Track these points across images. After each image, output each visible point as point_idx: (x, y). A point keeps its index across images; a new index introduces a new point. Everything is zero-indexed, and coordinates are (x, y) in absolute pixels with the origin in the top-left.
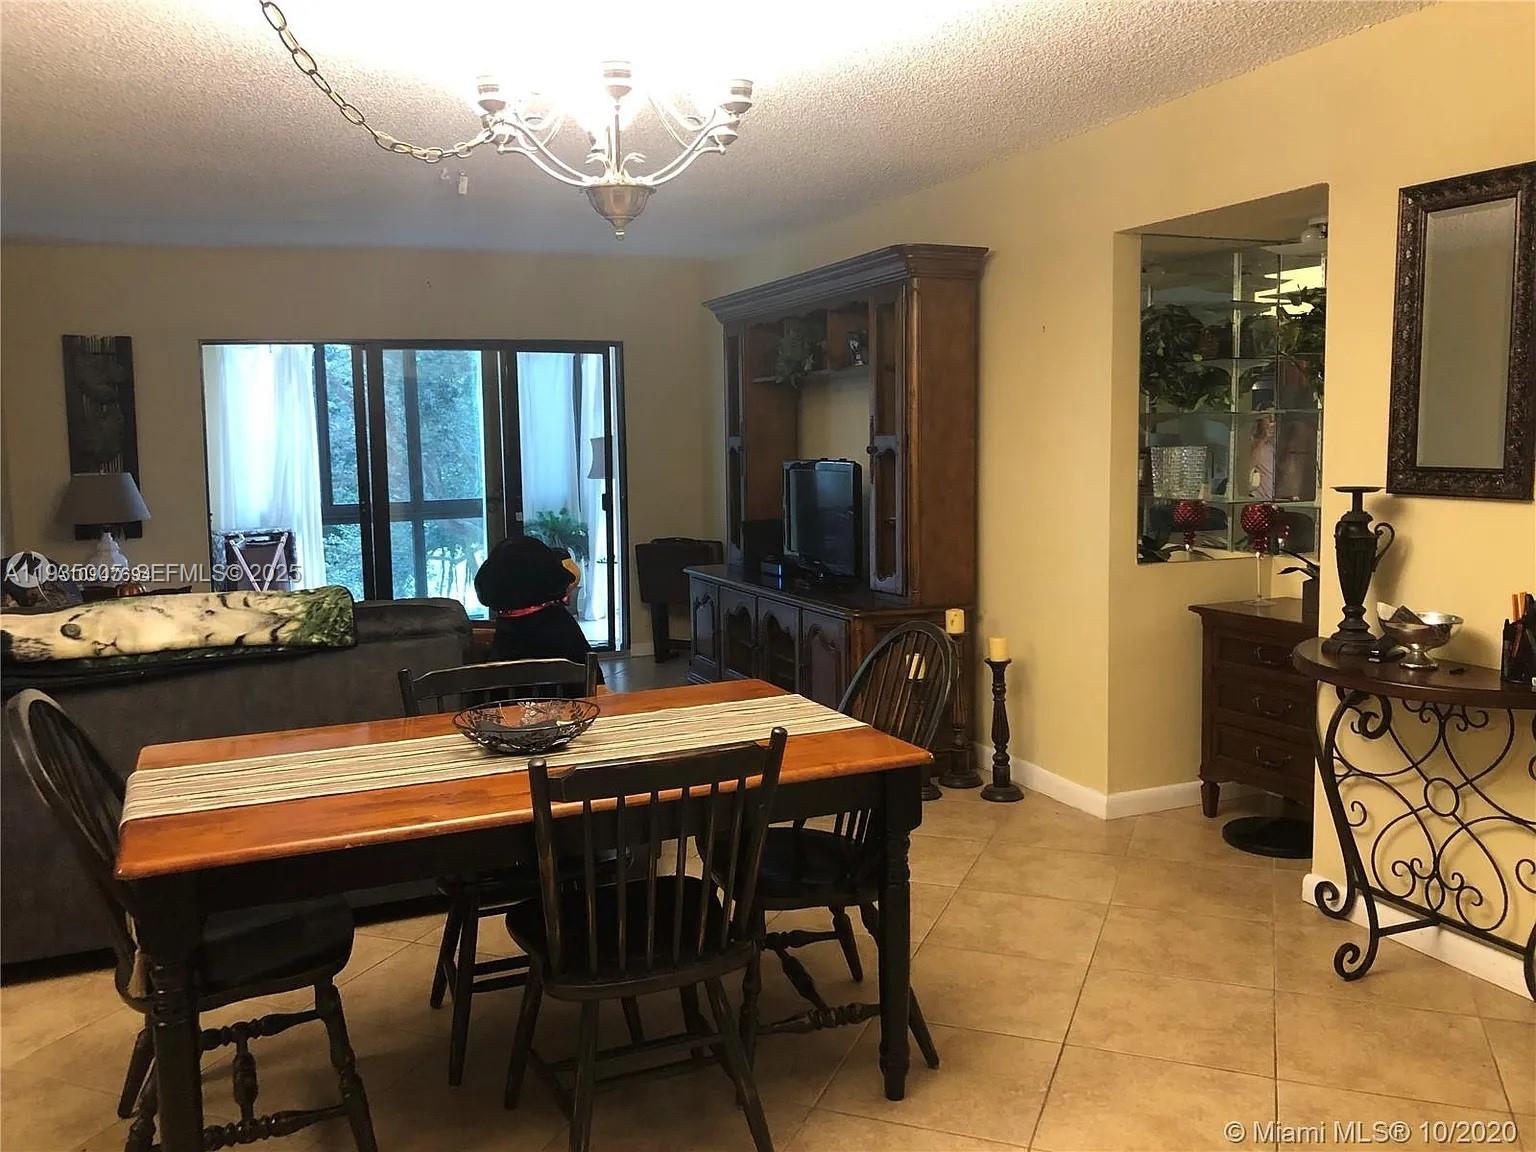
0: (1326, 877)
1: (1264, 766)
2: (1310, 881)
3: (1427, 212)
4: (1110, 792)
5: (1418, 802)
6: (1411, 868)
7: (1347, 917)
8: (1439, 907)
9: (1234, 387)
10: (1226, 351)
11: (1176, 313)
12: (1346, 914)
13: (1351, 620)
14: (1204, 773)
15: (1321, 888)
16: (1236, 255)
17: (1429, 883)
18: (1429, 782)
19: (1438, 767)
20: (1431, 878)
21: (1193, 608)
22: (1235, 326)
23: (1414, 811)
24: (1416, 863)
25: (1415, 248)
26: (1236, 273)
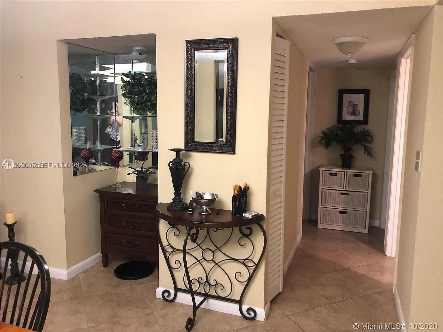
0: (166, 288)
1: (129, 246)
2: (159, 291)
3: (195, 50)
4: (68, 268)
5: (200, 257)
6: (198, 281)
7: (174, 301)
8: (208, 292)
9: (98, 106)
10: (94, 92)
11: (75, 76)
12: (173, 300)
13: (177, 198)
14: (103, 251)
15: (163, 293)
16: (96, 57)
17: (204, 285)
18: (203, 250)
19: (207, 245)
20: (205, 283)
21: (95, 191)
22: (97, 83)
23: (198, 261)
24: (200, 279)
25: (191, 63)
26: (97, 63)
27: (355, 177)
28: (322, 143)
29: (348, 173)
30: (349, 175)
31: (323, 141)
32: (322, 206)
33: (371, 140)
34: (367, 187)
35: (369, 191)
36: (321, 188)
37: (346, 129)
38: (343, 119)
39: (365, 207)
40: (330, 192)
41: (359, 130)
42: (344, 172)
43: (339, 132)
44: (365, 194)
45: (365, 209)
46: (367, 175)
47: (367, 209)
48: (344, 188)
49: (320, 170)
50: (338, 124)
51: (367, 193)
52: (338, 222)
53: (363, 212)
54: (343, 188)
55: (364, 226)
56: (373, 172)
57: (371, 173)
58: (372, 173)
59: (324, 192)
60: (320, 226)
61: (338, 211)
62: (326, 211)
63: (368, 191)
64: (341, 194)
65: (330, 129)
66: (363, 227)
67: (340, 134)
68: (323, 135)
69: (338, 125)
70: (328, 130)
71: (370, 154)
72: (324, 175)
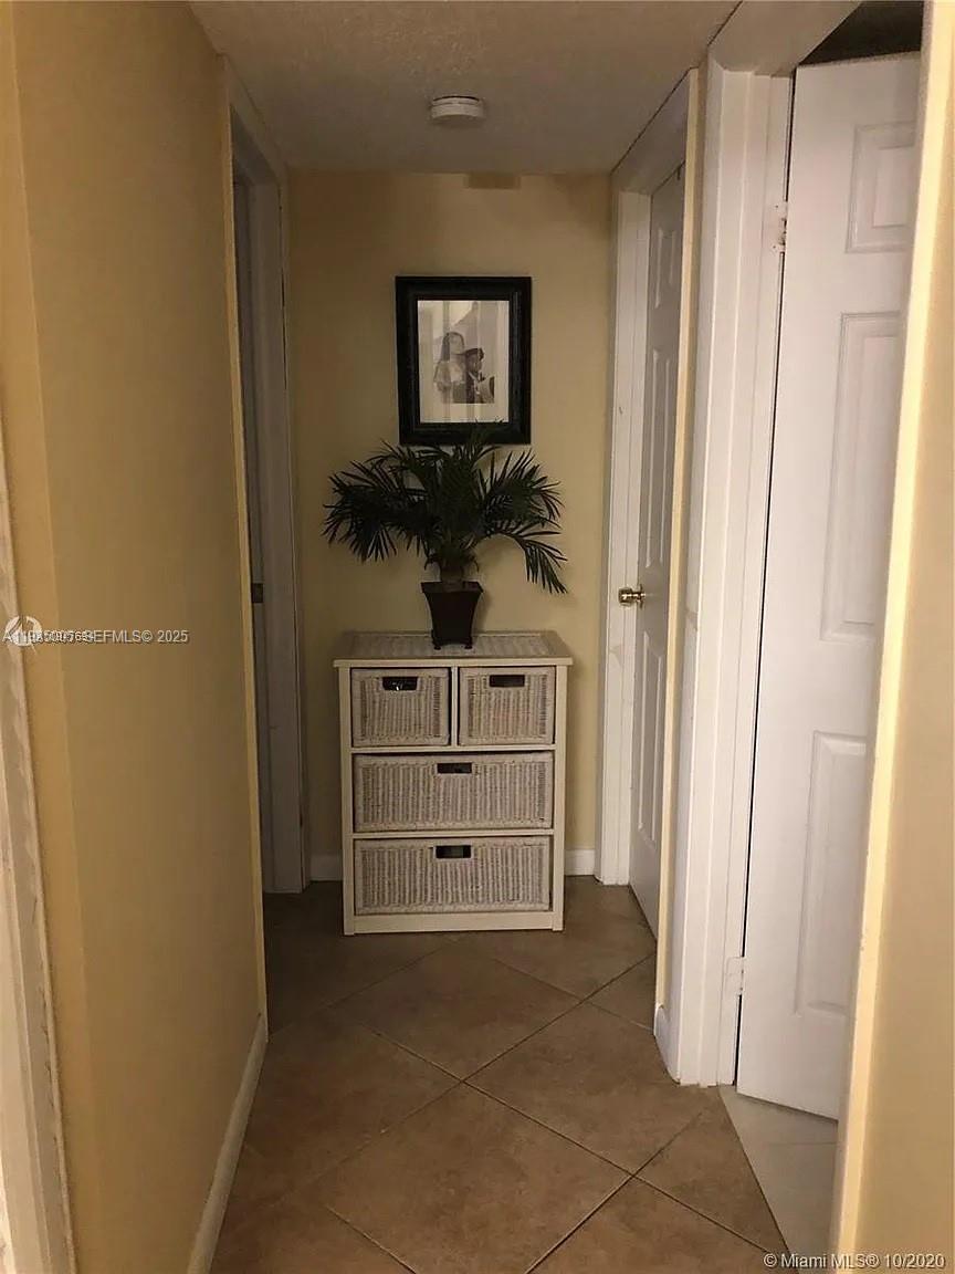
27: (495, 689)
28: (337, 537)
29: (466, 674)
30: (471, 682)
31: (344, 527)
32: (356, 836)
33: (546, 514)
34: (549, 728)
35: (560, 747)
36: (347, 751)
37: (439, 463)
38: (423, 419)
39: (547, 817)
40: (392, 766)
41: (498, 470)
42: (449, 668)
43: (413, 482)
44: (540, 757)
45: (547, 824)
46: (545, 677)
47: (552, 827)
48: (450, 743)
49: (337, 668)
50: (402, 443)
51: (550, 755)
52: (435, 897)
53: (539, 840)
54: (446, 742)
55: (546, 899)
56: (571, 663)
57: (562, 665)
58: (569, 666)
59: (366, 769)
60: (354, 925)
61: (432, 848)
62: (381, 852)
63: (552, 747)
64: (439, 771)
65: (368, 466)
66: (539, 906)
67: (415, 492)
68: (338, 497)
69: (404, 450)
70: (362, 475)
71: (554, 582)
72: (357, 692)
